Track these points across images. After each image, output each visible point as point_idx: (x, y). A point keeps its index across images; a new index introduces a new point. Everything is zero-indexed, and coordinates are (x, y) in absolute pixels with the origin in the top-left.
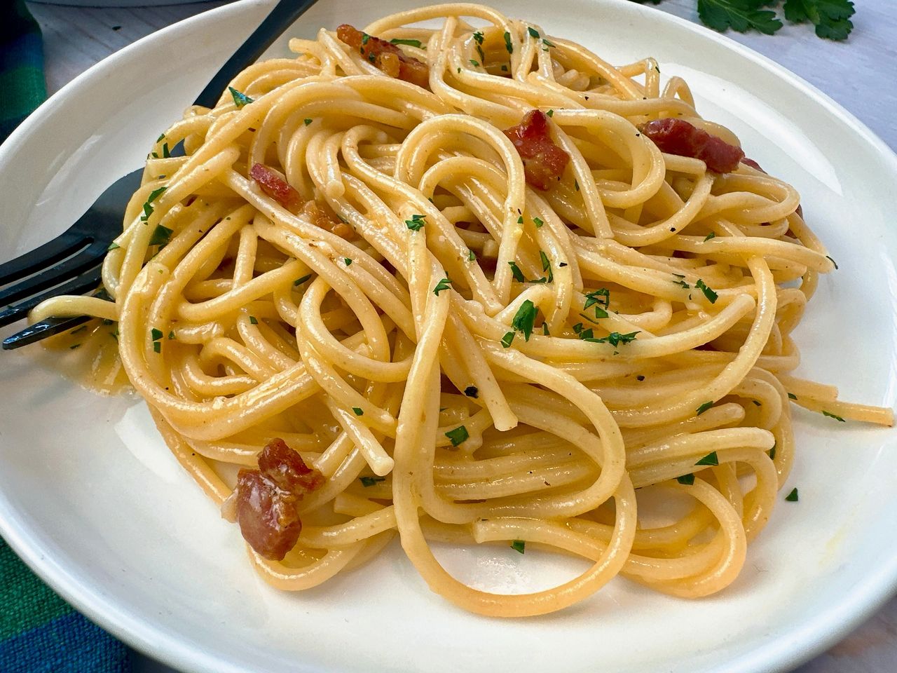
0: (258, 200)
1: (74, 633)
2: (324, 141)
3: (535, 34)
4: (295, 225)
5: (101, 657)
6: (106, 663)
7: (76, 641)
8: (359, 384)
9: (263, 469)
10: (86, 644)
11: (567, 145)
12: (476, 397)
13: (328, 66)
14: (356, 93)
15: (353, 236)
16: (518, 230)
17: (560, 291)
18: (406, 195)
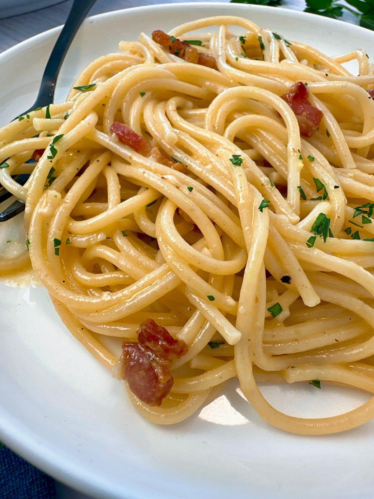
0: (118, 147)
1: (11, 459)
2: (154, 107)
3: (277, 37)
4: (148, 164)
5: (32, 477)
6: (37, 482)
7: (13, 466)
8: (205, 276)
9: (142, 341)
10: (20, 468)
11: (319, 106)
12: (289, 283)
13: (149, 57)
14: (172, 75)
15: (186, 171)
16: (301, 164)
17: (337, 205)
18: (219, 142)
